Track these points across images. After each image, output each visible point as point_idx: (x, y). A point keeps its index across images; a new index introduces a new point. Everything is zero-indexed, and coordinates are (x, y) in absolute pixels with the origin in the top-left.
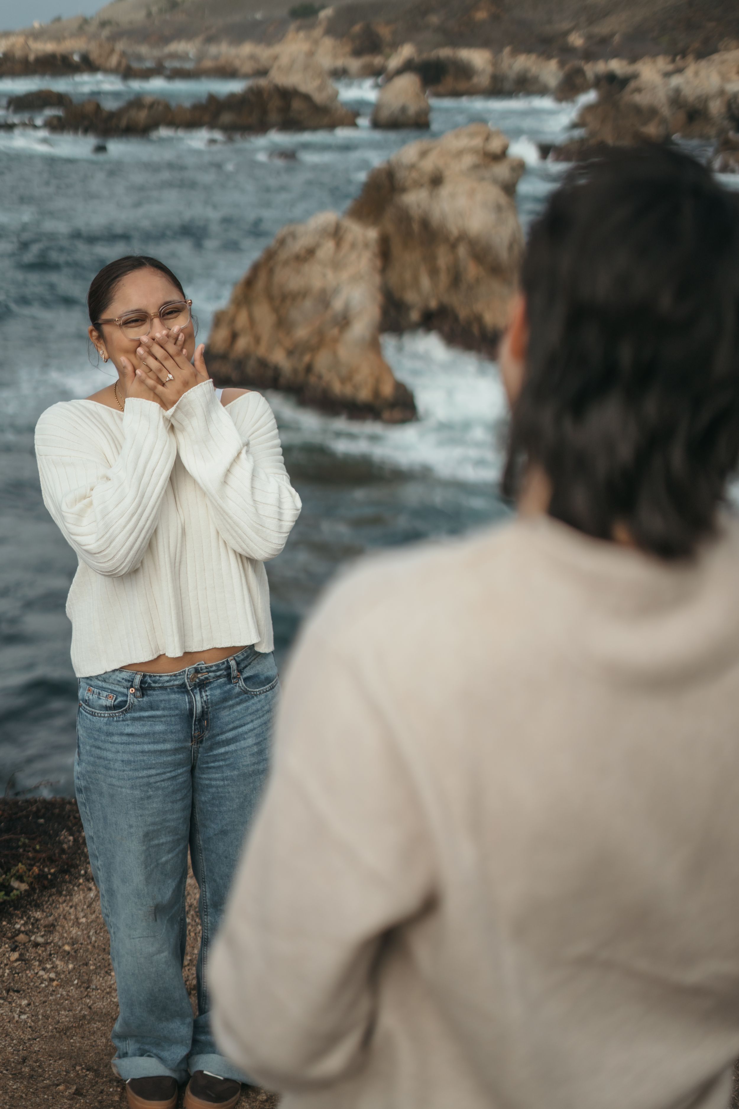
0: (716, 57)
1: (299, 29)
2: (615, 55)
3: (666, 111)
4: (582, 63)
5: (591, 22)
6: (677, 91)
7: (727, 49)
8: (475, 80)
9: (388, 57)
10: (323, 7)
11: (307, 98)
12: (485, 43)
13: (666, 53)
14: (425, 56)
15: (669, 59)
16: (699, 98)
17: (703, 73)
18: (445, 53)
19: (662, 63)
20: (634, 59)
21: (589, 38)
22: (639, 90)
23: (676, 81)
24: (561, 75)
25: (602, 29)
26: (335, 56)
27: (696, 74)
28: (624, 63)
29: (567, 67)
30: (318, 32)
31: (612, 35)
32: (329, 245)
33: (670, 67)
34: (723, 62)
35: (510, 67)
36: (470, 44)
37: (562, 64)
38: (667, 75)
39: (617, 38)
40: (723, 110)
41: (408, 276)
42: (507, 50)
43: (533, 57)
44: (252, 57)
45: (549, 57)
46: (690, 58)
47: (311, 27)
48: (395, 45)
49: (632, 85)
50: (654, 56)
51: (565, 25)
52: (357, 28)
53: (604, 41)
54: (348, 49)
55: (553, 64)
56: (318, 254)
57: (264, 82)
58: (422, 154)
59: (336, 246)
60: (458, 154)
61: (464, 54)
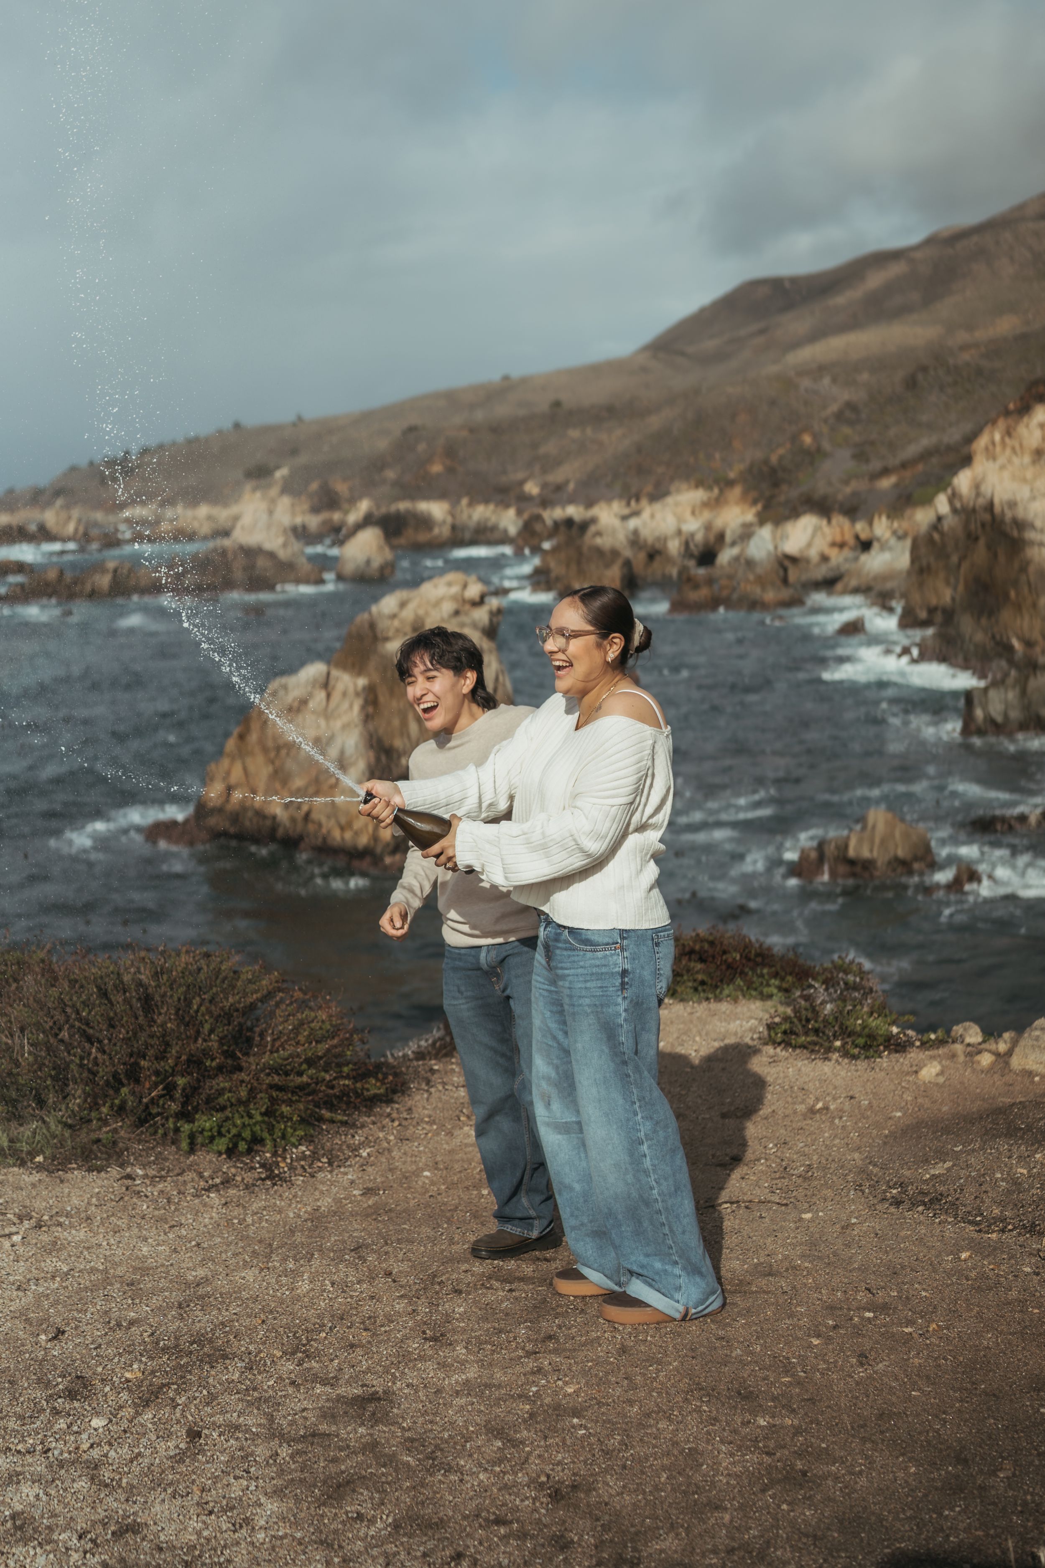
0: (670, 500)
1: (254, 490)
2: (571, 501)
3: (628, 553)
4: (540, 511)
5: (544, 471)
6: (636, 532)
7: (678, 491)
8: (436, 531)
9: (346, 512)
10: (278, 467)
11: (271, 555)
12: (442, 495)
13: (621, 497)
14: (383, 510)
15: (624, 503)
16: (658, 539)
17: (658, 516)
18: (403, 506)
19: (617, 507)
20: (590, 504)
21: (544, 486)
22: (599, 534)
23: (633, 523)
24: (520, 523)
25: (557, 476)
26: (294, 514)
27: (652, 516)
28: (581, 509)
29: (526, 516)
30: (274, 491)
31: (567, 482)
32: (321, 695)
33: (626, 511)
34: (677, 504)
35: (470, 517)
36: (428, 498)
37: (519, 513)
38: (625, 518)
39: (571, 486)
40: (682, 549)
41: (396, 722)
42: (465, 501)
43: (491, 507)
44: (210, 518)
45: (507, 506)
46: (644, 502)
47: (269, 486)
48: (353, 501)
49: (592, 529)
50: (609, 500)
51: (520, 476)
52: (314, 486)
53: (559, 488)
54: (306, 506)
55: (511, 512)
56: (311, 705)
57: (227, 542)
58: (403, 605)
59: (329, 696)
60: (438, 603)
61: (424, 506)
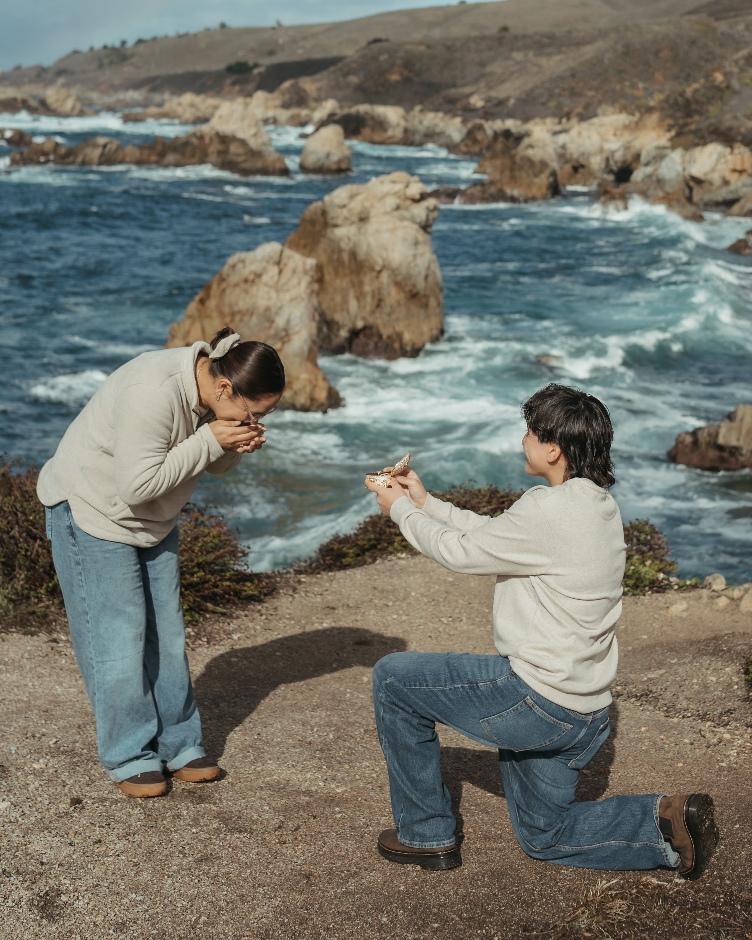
0: (595, 120)
1: (234, 84)
2: (510, 115)
3: (555, 165)
4: (483, 122)
5: (489, 87)
6: (563, 147)
7: (604, 114)
8: (390, 133)
9: (313, 110)
10: (256, 66)
11: (243, 143)
12: (398, 102)
13: (554, 115)
14: (346, 111)
15: (556, 120)
16: (583, 154)
17: (585, 134)
18: (363, 108)
19: (550, 123)
20: (526, 119)
21: (488, 100)
22: (531, 146)
23: (562, 139)
24: (465, 130)
25: (500, 92)
26: (267, 108)
27: (579, 134)
28: (519, 123)
29: (470, 125)
30: (251, 86)
31: (507, 99)
32: (274, 271)
33: (558, 128)
34: (602, 125)
35: (421, 122)
36: (385, 103)
37: (464, 122)
38: (555, 133)
39: (512, 102)
40: (603, 166)
41: (338, 298)
42: (418, 108)
43: (440, 115)
44: (192, 105)
45: (455, 116)
46: (574, 121)
47: (246, 82)
48: (319, 100)
49: (526, 141)
50: (544, 117)
51: (467, 90)
52: (286, 84)
53: (501, 103)
54: (278, 102)
55: (458, 120)
56: (265, 278)
57: (205, 128)
58: (352, 197)
59: (280, 272)
60: (383, 198)
61: (381, 110)
